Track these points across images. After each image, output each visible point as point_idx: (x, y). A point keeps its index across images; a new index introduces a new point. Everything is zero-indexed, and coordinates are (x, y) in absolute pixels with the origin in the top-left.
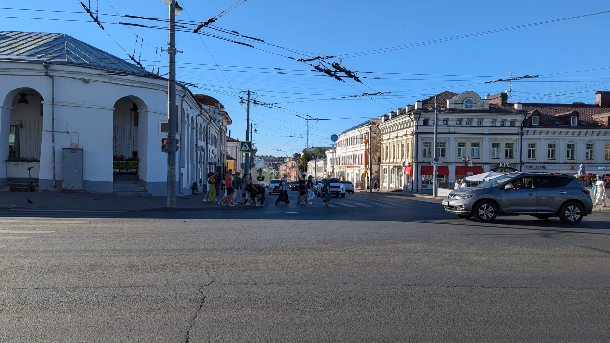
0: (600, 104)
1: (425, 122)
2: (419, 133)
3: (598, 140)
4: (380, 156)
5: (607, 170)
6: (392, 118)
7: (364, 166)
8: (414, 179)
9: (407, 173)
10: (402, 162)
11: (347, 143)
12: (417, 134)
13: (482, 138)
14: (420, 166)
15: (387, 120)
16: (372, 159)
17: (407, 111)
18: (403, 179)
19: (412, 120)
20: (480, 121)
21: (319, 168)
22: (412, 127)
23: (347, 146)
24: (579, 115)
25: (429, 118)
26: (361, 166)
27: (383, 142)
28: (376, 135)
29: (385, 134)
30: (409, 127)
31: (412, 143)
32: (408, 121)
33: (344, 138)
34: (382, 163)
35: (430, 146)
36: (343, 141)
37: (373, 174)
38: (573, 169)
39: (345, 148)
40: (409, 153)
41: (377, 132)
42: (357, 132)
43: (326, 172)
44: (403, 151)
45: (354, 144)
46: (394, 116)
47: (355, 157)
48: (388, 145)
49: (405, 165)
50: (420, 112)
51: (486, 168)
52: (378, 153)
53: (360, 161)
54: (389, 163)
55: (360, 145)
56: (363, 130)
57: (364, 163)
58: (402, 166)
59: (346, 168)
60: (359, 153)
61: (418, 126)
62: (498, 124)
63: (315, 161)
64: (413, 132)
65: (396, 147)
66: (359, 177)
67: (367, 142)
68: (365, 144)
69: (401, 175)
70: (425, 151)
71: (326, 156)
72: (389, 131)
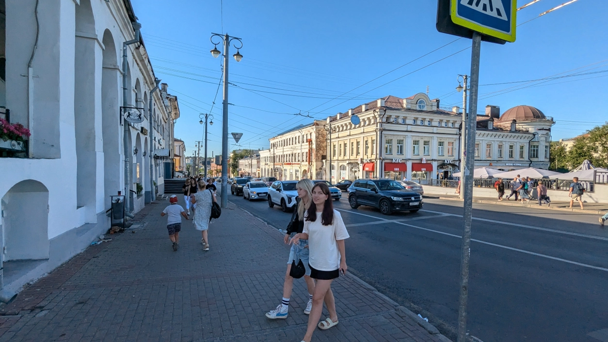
0: (490, 115)
1: (388, 118)
2: (384, 130)
3: (506, 141)
4: (325, 154)
5: (511, 166)
6: (341, 118)
7: (307, 163)
8: (378, 176)
9: (367, 169)
10: (360, 159)
11: (285, 143)
12: (382, 131)
13: (432, 137)
14: (383, 162)
15: (333, 120)
16: (316, 156)
17: (363, 110)
18: (360, 175)
19: (375, 117)
20: (430, 121)
21: (251, 165)
22: (373, 124)
23: (284, 146)
24: (493, 121)
25: (391, 116)
26: (303, 163)
27: (329, 141)
28: (319, 135)
29: (332, 133)
30: (369, 125)
31: (373, 141)
32: (369, 118)
33: (280, 139)
34: (328, 160)
35: (391, 143)
36: (279, 141)
37: (316, 170)
38: (490, 165)
39: (282, 148)
40: (369, 150)
41: (320, 132)
42: (297, 134)
43: (260, 168)
44: (358, 148)
45: (292, 144)
46: (344, 116)
47: (294, 155)
48: (336, 144)
49: (365, 161)
50: (385, 109)
51: (435, 165)
52: (321, 152)
53: (300, 158)
54: (338, 160)
55: (300, 145)
56: (305, 131)
57: (306, 161)
58: (359, 162)
59: (283, 165)
60: (299, 151)
61: (382, 123)
62: (443, 124)
63: (247, 159)
64: (377, 129)
65: (348, 145)
66: (299, 172)
67: (310, 141)
68: (308, 143)
69: (356, 171)
70: (387, 148)
71: (259, 155)
72: (337, 130)
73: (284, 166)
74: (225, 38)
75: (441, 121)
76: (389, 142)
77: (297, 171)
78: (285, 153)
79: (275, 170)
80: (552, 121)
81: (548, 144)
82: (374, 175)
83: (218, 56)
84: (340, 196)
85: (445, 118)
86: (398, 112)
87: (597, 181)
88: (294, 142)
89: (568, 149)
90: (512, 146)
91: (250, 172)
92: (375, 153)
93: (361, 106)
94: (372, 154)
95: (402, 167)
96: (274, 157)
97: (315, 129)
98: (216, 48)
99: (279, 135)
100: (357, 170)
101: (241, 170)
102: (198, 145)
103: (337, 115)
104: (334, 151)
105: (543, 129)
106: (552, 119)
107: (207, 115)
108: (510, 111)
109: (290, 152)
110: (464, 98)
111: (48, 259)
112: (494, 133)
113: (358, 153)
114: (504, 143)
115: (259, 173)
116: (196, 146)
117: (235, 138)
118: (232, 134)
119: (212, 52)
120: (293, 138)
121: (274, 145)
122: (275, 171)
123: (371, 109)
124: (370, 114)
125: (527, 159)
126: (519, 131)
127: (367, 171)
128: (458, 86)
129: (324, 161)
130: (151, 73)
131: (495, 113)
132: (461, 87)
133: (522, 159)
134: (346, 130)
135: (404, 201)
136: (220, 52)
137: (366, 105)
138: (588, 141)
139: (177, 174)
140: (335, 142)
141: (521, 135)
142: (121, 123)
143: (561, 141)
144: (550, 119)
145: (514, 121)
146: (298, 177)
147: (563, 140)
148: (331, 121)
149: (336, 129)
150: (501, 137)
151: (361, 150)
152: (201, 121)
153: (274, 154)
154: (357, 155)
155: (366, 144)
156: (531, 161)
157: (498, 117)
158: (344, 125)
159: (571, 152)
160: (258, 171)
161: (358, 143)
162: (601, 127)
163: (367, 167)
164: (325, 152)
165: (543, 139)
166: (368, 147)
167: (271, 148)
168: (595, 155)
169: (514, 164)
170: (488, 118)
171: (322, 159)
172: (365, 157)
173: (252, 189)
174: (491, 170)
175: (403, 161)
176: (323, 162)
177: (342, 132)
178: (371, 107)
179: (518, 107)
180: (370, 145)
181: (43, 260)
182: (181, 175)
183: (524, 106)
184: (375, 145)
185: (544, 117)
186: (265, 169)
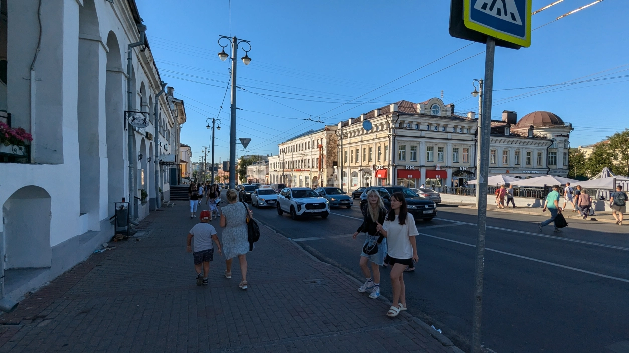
0: (506, 121)
1: (401, 123)
2: (397, 136)
3: (523, 148)
4: (336, 160)
6: (353, 123)
7: (318, 169)
8: (391, 183)
10: (372, 166)
11: (295, 149)
12: (395, 136)
13: (446, 143)
14: (396, 169)
15: (345, 126)
16: (327, 163)
17: (376, 115)
18: (373, 182)
19: (387, 123)
20: (445, 127)
21: (260, 172)
22: (386, 130)
23: (294, 152)
24: (510, 126)
25: (404, 121)
26: (313, 170)
27: (340, 147)
28: (330, 140)
29: (344, 139)
30: (381, 130)
31: (385, 147)
32: (381, 124)
33: (290, 145)
34: (339, 167)
37: (327, 176)
38: (507, 172)
39: (292, 154)
40: (382, 157)
42: (307, 139)
43: (268, 175)
44: (370, 155)
45: (302, 150)
46: (355, 121)
47: (304, 161)
49: (377, 168)
50: (397, 114)
51: (450, 172)
52: (332, 158)
53: (310, 165)
54: (349, 167)
55: (310, 151)
56: (315, 137)
58: (372, 169)
60: (309, 157)
61: (395, 129)
62: (458, 130)
63: (256, 165)
64: (390, 135)
65: (360, 151)
66: (310, 179)
67: (320, 147)
68: (318, 149)
70: (400, 155)
71: (268, 161)
72: (349, 136)
73: (294, 172)
74: (233, 40)
75: (456, 127)
76: (402, 148)
77: (307, 178)
78: (295, 159)
79: (284, 176)
80: (570, 128)
81: (566, 151)
82: (386, 182)
83: (226, 59)
85: (460, 124)
86: (411, 117)
88: (304, 148)
89: (587, 156)
90: (530, 153)
91: (258, 178)
92: (387, 160)
93: (373, 111)
95: (416, 174)
96: (283, 163)
97: (325, 135)
98: (223, 51)
99: (289, 140)
100: (369, 177)
101: (249, 176)
102: (204, 150)
103: (348, 120)
104: (346, 157)
105: (561, 136)
106: (571, 125)
107: (214, 119)
108: (527, 117)
109: (300, 159)
110: (479, 103)
111: (50, 267)
112: (511, 139)
114: (521, 150)
115: (268, 179)
117: (243, 144)
118: (240, 139)
119: (220, 55)
120: (303, 144)
121: (283, 151)
124: (383, 119)
125: (545, 166)
126: (537, 137)
127: (379, 178)
128: (473, 91)
130: (157, 76)
131: (512, 119)
132: (476, 92)
133: (539, 166)
134: (358, 135)
135: (418, 209)
136: (228, 55)
137: (379, 109)
138: (607, 148)
139: (183, 180)
140: (347, 148)
141: (538, 141)
142: (125, 127)
144: (568, 125)
145: (532, 127)
146: (308, 184)
147: (582, 147)
148: (342, 127)
149: (347, 134)
150: (517, 144)
151: (373, 157)
152: (208, 126)
153: (283, 160)
154: (369, 161)
155: (379, 150)
156: (549, 169)
157: (515, 122)
158: (355, 130)
159: (590, 159)
161: (370, 149)
162: (621, 133)
163: (380, 174)
165: (562, 145)
166: (381, 153)
167: (281, 154)
169: (531, 171)
170: (505, 124)
171: (334, 165)
172: (378, 164)
174: (507, 178)
175: (417, 168)
176: (334, 169)
177: (354, 138)
178: (383, 112)
179: (536, 112)
181: (45, 268)
183: (541, 112)
184: (387, 151)
185: (561, 122)
186: (274, 175)
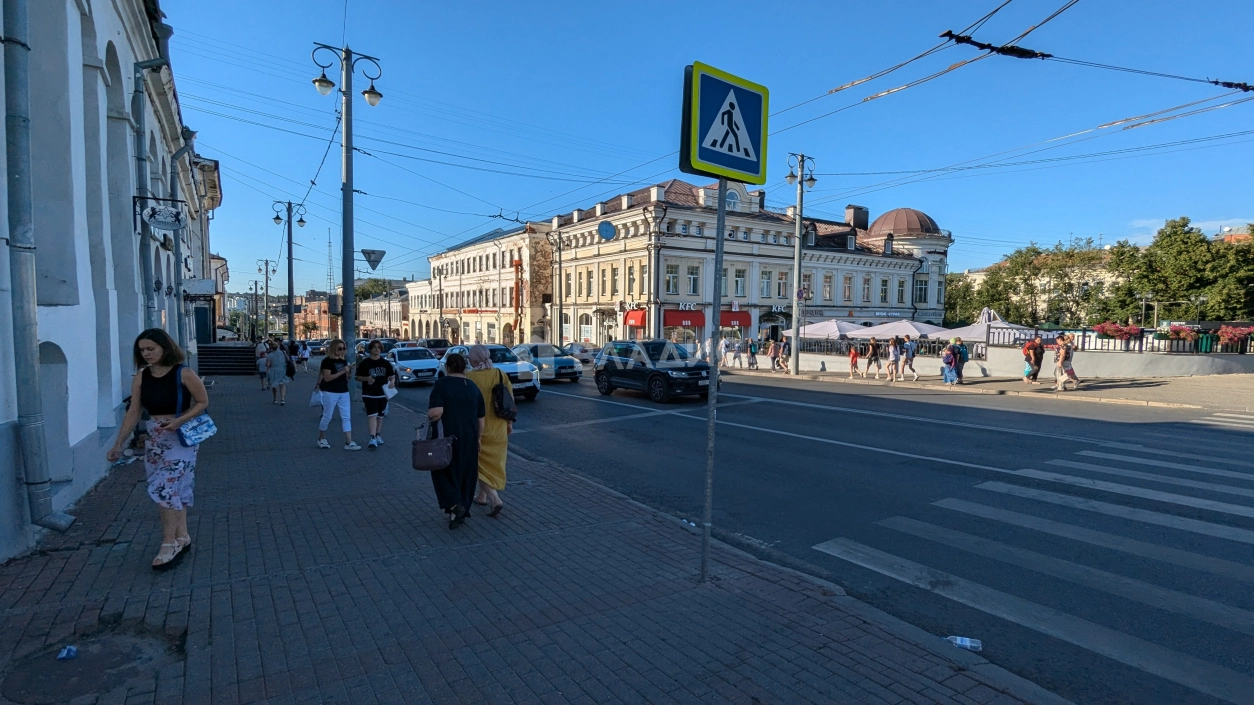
1: (671, 225)
2: (662, 247)
3: (875, 273)
4: (549, 292)
5: (884, 317)
6: (582, 220)
7: (513, 310)
8: (652, 335)
9: (632, 322)
10: (618, 303)
11: (463, 268)
12: (659, 248)
13: (749, 262)
14: (662, 309)
15: (566, 224)
16: (531, 296)
17: (625, 205)
18: (619, 333)
19: (646, 221)
20: (748, 232)
21: (388, 314)
22: (642, 235)
23: (463, 273)
24: (856, 234)
25: (676, 220)
26: (503, 310)
27: (556, 266)
28: (537, 252)
29: (564, 250)
30: (633, 236)
31: (642, 267)
32: (634, 224)
33: (454, 259)
34: (556, 305)
35: (676, 272)
36: (452, 264)
37: (532, 324)
38: (850, 315)
39: (458, 277)
40: (636, 286)
41: (539, 247)
42: (490, 248)
43: (408, 320)
44: (614, 282)
45: (481, 270)
46: (587, 216)
47: (484, 293)
48: (571, 271)
49: (627, 307)
50: (664, 206)
51: (755, 314)
52: (541, 287)
53: (498, 300)
54: (575, 304)
55: (497, 271)
56: (506, 244)
57: (511, 305)
58: (617, 309)
59: (460, 313)
60: (495, 285)
61: (659, 234)
62: (771, 240)
63: (378, 301)
64: (650, 244)
65: (595, 275)
66: (496, 329)
67: (518, 265)
68: (513, 269)
69: (610, 327)
70: (668, 282)
71: (406, 292)
72: (574, 244)
73: (463, 315)
74: (343, 55)
75: (766, 233)
76: (673, 269)
77: (491, 326)
78: (465, 289)
79: (442, 324)
80: (949, 239)
81: (942, 279)
82: (644, 333)
83: (330, 92)
84: (580, 373)
85: (773, 228)
86: (688, 212)
87: (991, 342)
88: (484, 267)
89: (976, 288)
90: (886, 281)
91: (386, 328)
92: (646, 292)
93: (619, 198)
94: (641, 294)
95: (696, 318)
96: (441, 297)
97: (527, 241)
98: (324, 76)
99: (451, 249)
100: (613, 324)
101: (364, 323)
102: (264, 268)
103: (572, 214)
104: (568, 286)
105: (935, 252)
106: (950, 235)
107: (290, 204)
108: (885, 217)
109: (475, 287)
110: (798, 196)
111: (71, 481)
112: (858, 257)
113: (614, 291)
114: (873, 275)
115: (406, 331)
116: (260, 270)
117: (369, 261)
118: (364, 252)
119: (317, 83)
120: (481, 258)
121: (440, 272)
122: (443, 326)
123: (639, 205)
124: (637, 215)
125: (909, 305)
126: (898, 254)
127: (631, 327)
128: (788, 174)
129: (547, 305)
130: (176, 118)
131: (861, 220)
132: (793, 176)
133: (901, 305)
134: (591, 244)
135: (690, 379)
136: (333, 85)
137: (630, 195)
138: (1004, 274)
139: (220, 333)
140: (570, 268)
141: (899, 261)
142: (135, 229)
143: (966, 272)
144: (946, 234)
145: (890, 237)
146: (493, 339)
147: (969, 272)
148: (560, 226)
149: (571, 241)
150: (868, 265)
151: (620, 286)
152: (278, 218)
153: (441, 290)
154: (613, 295)
155: (631, 273)
156: (916, 309)
157: (865, 228)
158: (586, 234)
159: (980, 293)
160: (404, 327)
161: (614, 271)
162: (1024, 250)
163: (632, 319)
164: (550, 288)
165: (935, 269)
166: (634, 280)
167: (434, 277)
168: (1015, 298)
169: (888, 312)
170: (847, 229)
171: (545, 301)
172: (628, 300)
173: (403, 363)
174: (845, 324)
175: (699, 308)
176: (545, 309)
177: (584, 249)
178: (638, 200)
179: (898, 210)
180: (637, 275)
181: (63, 482)
182: (229, 335)
183: (907, 211)
184: (646, 276)
185: (936, 230)
186: (420, 321)
